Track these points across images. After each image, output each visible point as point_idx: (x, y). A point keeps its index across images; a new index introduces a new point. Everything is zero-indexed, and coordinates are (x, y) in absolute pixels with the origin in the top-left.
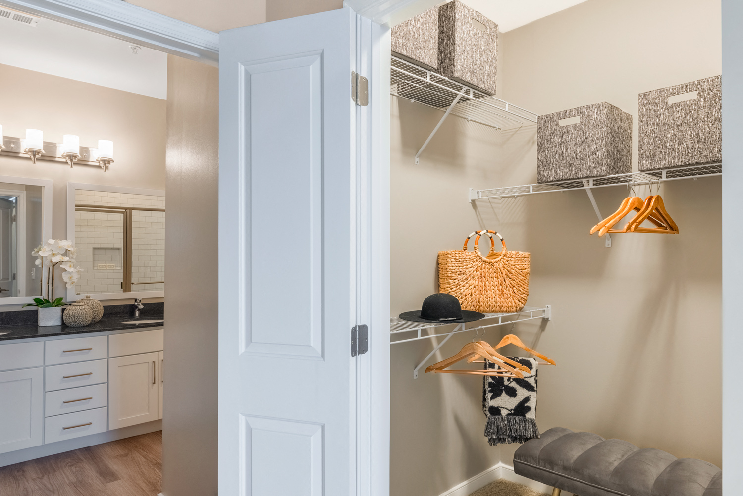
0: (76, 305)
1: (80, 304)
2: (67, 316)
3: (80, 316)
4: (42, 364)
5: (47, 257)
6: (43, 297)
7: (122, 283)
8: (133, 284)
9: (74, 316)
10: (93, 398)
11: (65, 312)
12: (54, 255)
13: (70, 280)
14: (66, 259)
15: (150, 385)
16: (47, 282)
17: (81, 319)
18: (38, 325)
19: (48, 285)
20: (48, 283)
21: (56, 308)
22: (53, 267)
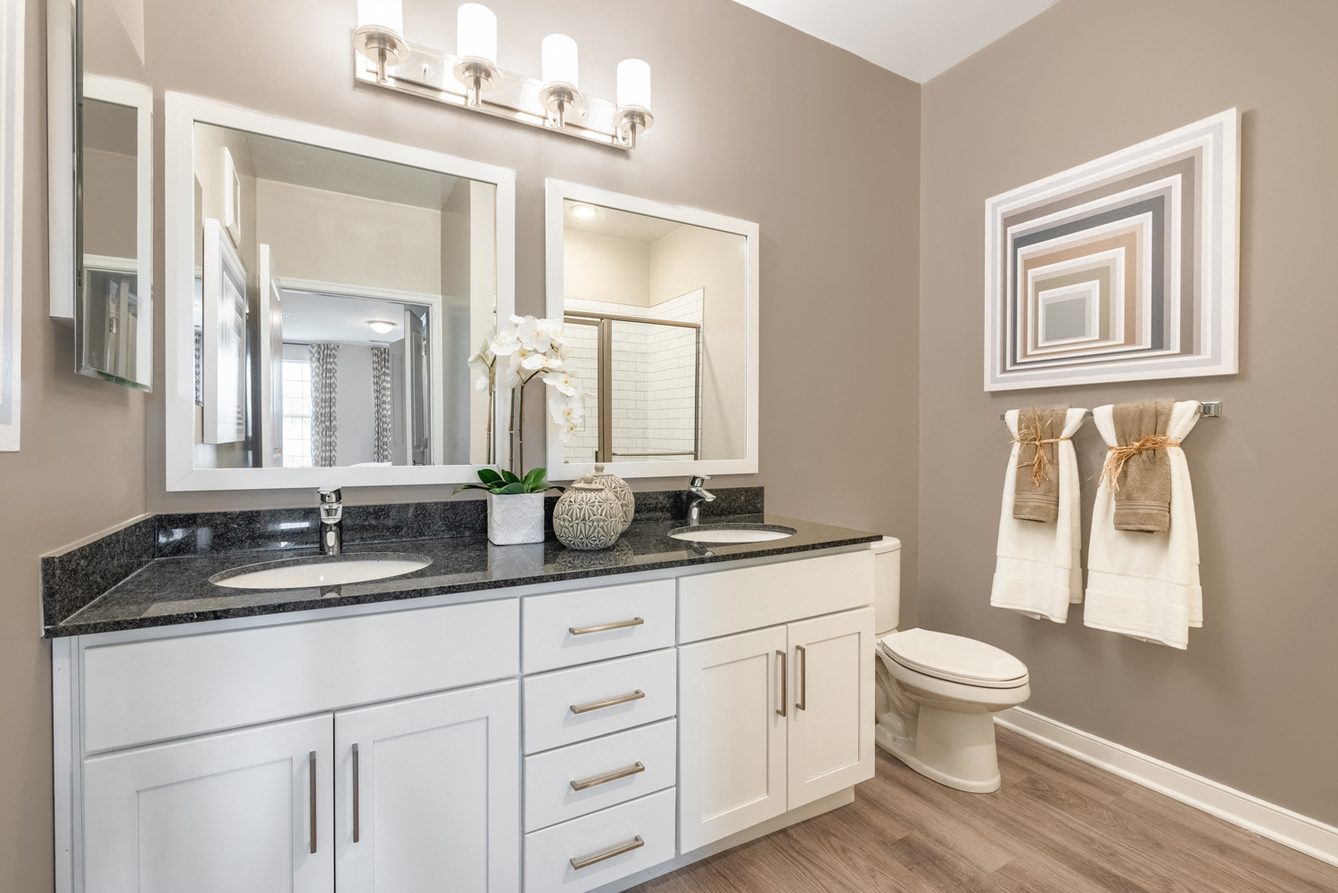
0: (585, 490)
1: (594, 486)
2: (564, 520)
3: (598, 521)
4: (516, 671)
5: (508, 358)
6: (501, 464)
7: (596, 452)
8: (615, 454)
9: (584, 519)
10: (644, 763)
11: (558, 509)
12: (524, 354)
13: (567, 420)
14: (554, 363)
15: (772, 715)
16: (508, 426)
17: (602, 528)
18: (487, 540)
19: (511, 435)
20: (511, 429)
21: (532, 495)
22: (522, 388)
